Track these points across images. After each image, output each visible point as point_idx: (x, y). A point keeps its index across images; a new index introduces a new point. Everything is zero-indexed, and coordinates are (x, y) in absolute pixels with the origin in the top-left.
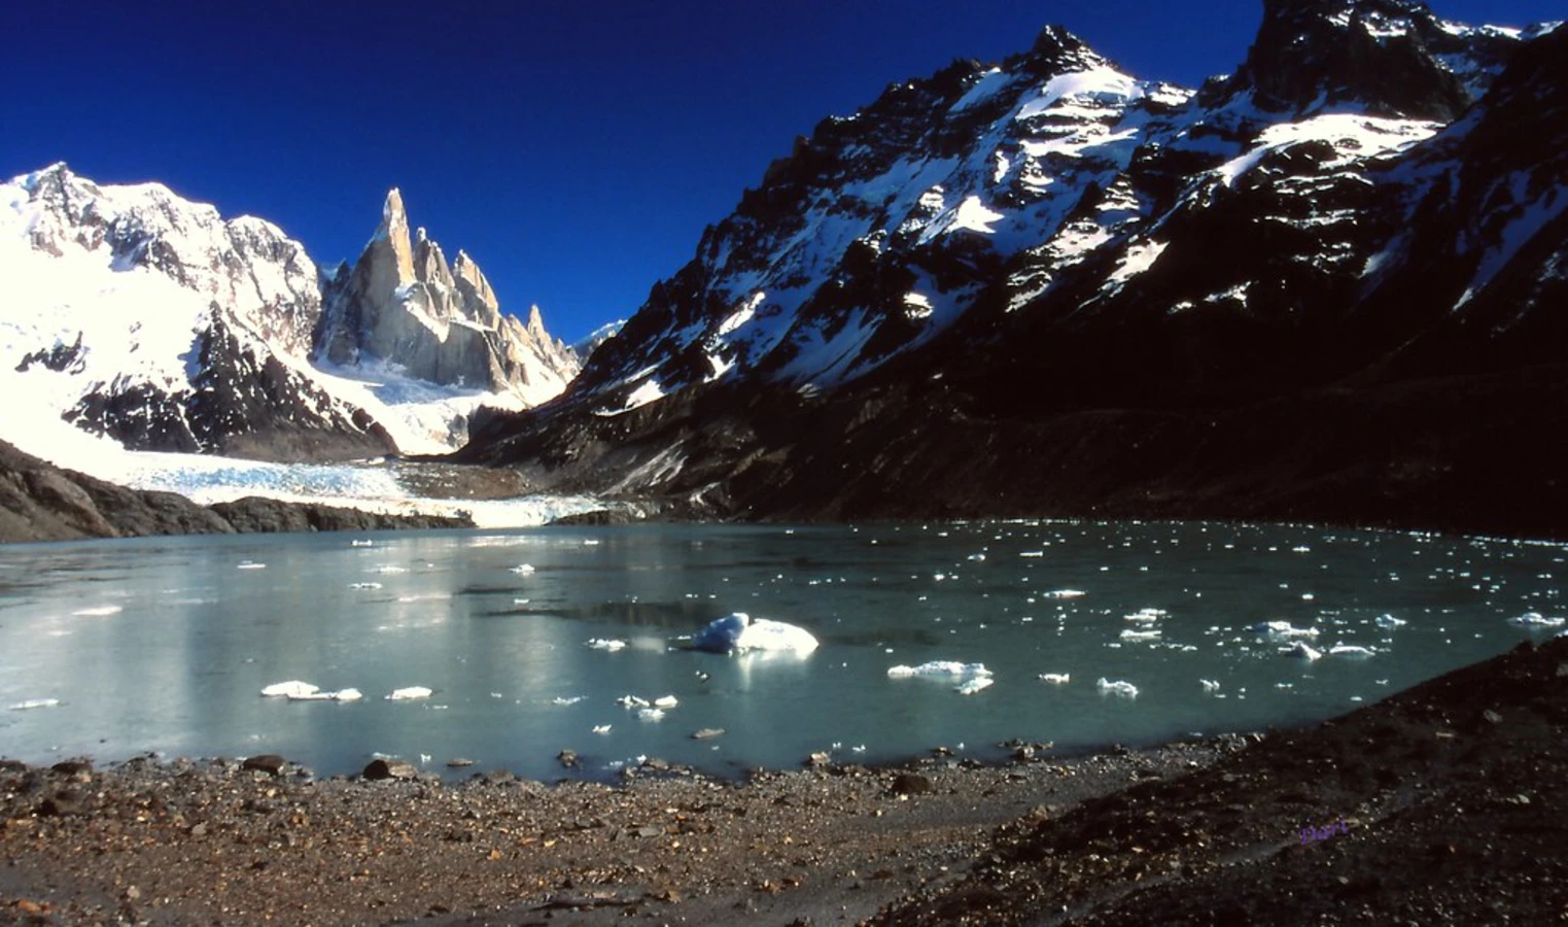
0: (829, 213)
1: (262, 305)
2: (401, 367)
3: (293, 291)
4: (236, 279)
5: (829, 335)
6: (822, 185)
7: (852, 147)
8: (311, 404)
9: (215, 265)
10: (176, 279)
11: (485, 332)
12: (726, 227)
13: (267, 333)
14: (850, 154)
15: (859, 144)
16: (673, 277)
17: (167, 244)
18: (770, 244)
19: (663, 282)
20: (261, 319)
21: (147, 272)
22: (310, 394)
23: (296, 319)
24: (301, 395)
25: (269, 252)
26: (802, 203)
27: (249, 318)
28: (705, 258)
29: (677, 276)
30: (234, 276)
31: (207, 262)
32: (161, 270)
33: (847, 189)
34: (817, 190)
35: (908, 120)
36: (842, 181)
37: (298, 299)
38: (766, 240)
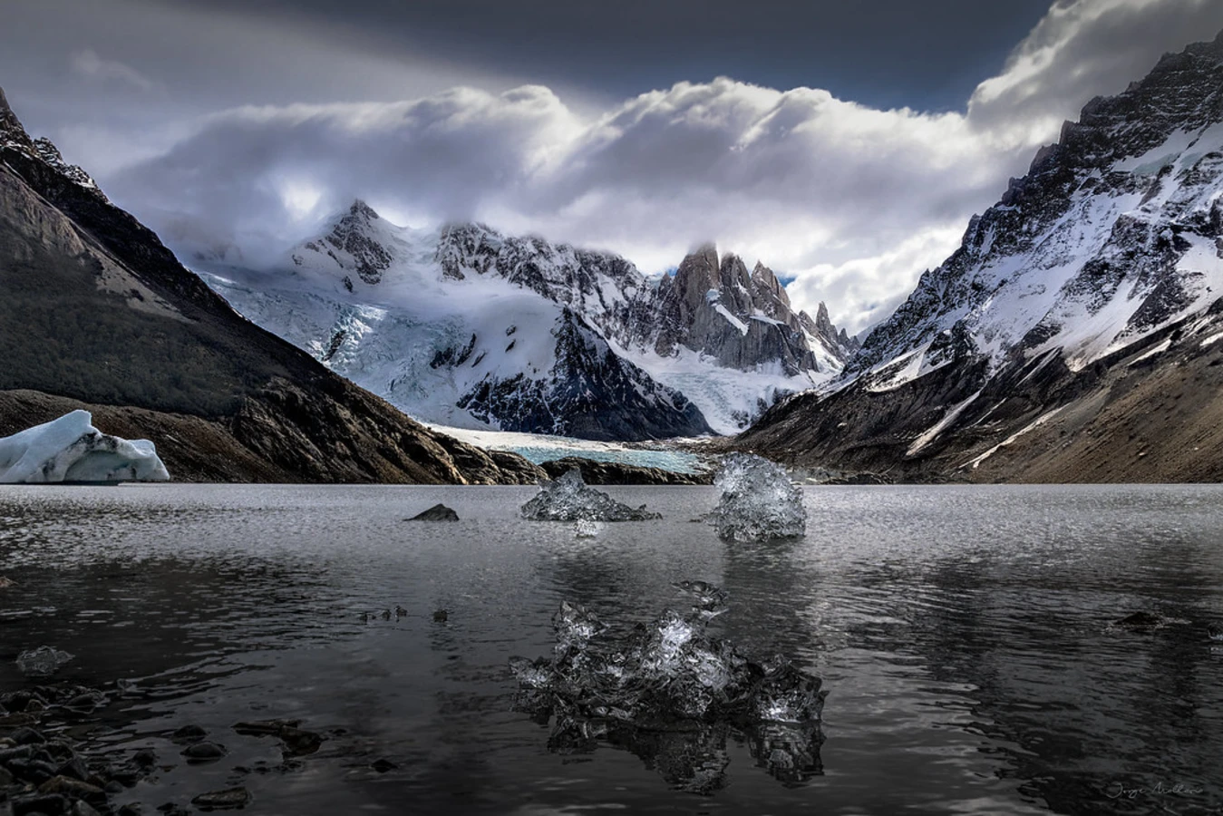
0: (1096, 192)
1: (604, 310)
2: (712, 358)
3: (627, 299)
4: (585, 292)
5: (1094, 309)
6: (1089, 165)
7: (1122, 124)
8: (640, 389)
9: (570, 280)
10: (541, 292)
11: (778, 325)
12: (991, 216)
13: (608, 333)
14: (1119, 132)
15: (1129, 120)
16: (940, 266)
17: (534, 265)
18: (1034, 228)
19: (931, 271)
20: (604, 322)
21: (521, 288)
22: (638, 380)
23: (630, 320)
24: (632, 382)
25: (609, 269)
26: (1068, 185)
27: (595, 322)
28: (971, 246)
29: (943, 265)
30: (584, 288)
31: (563, 278)
32: (530, 286)
33: (1118, 166)
34: (1084, 171)
35: (1184, 88)
36: (1110, 159)
37: (631, 305)
38: (1030, 223)
